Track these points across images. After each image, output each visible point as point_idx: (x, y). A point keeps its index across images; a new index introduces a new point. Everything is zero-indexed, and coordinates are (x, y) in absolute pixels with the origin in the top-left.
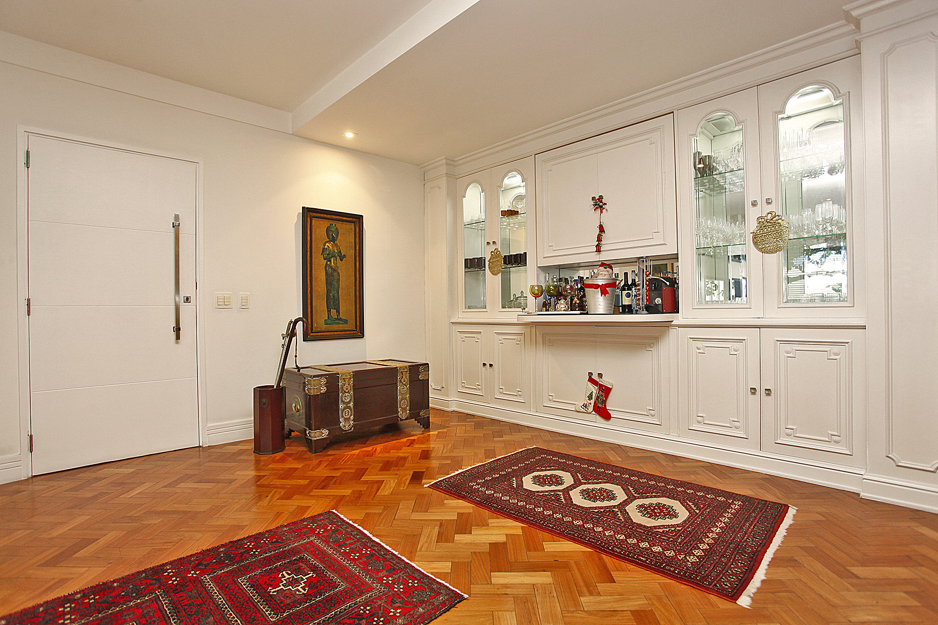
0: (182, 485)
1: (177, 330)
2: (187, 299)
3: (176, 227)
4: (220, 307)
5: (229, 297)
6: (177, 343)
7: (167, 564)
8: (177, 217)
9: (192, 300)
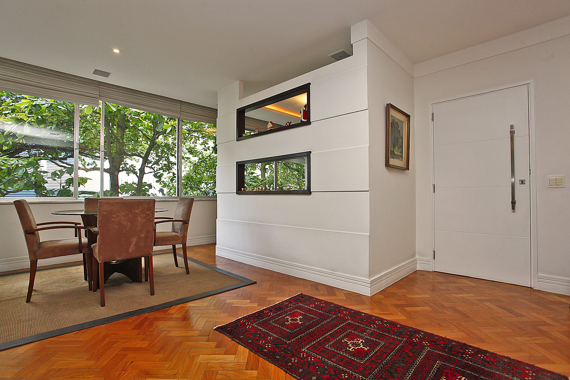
0: (488, 304)
1: (513, 203)
2: (522, 182)
3: (512, 133)
4: (551, 186)
5: (561, 179)
6: (514, 212)
7: (423, 332)
8: (512, 127)
9: (527, 183)
